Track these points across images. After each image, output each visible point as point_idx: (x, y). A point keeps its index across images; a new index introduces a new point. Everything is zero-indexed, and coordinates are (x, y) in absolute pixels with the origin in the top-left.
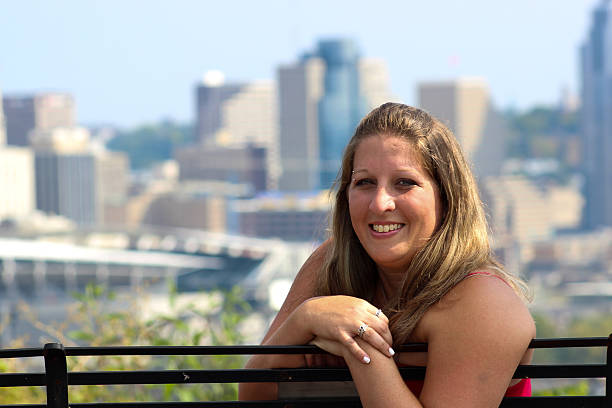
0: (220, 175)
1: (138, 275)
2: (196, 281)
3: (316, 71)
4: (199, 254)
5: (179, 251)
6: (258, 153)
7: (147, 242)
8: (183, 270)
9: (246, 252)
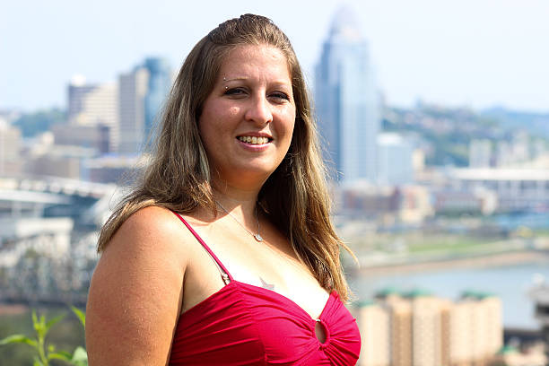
0: (78, 143)
1: (18, 207)
2: (58, 211)
3: (143, 77)
4: (61, 193)
5: (47, 191)
6: (104, 129)
7: (26, 184)
8: (47, 204)
9: (90, 194)
